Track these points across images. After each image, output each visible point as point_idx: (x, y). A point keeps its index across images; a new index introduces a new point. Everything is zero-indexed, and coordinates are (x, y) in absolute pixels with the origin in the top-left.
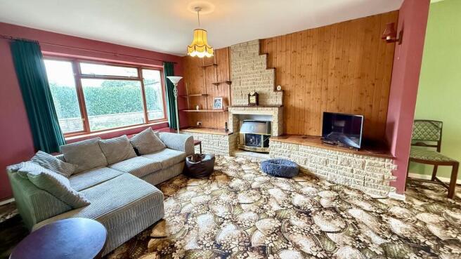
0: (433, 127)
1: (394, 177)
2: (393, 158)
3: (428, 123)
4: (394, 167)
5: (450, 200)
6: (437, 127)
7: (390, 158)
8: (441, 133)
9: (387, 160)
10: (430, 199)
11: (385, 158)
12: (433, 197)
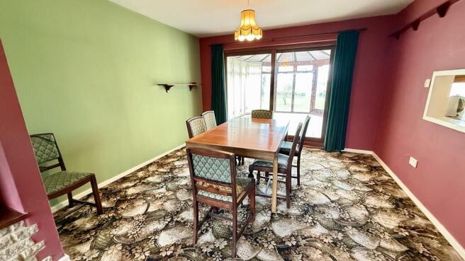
0: (44, 142)
1: (40, 244)
2: (23, 217)
3: (38, 139)
4: (32, 229)
5: (103, 216)
6: (50, 141)
7: (18, 221)
8: (57, 147)
9: (12, 227)
10: (88, 231)
11: (8, 225)
12: (88, 226)
